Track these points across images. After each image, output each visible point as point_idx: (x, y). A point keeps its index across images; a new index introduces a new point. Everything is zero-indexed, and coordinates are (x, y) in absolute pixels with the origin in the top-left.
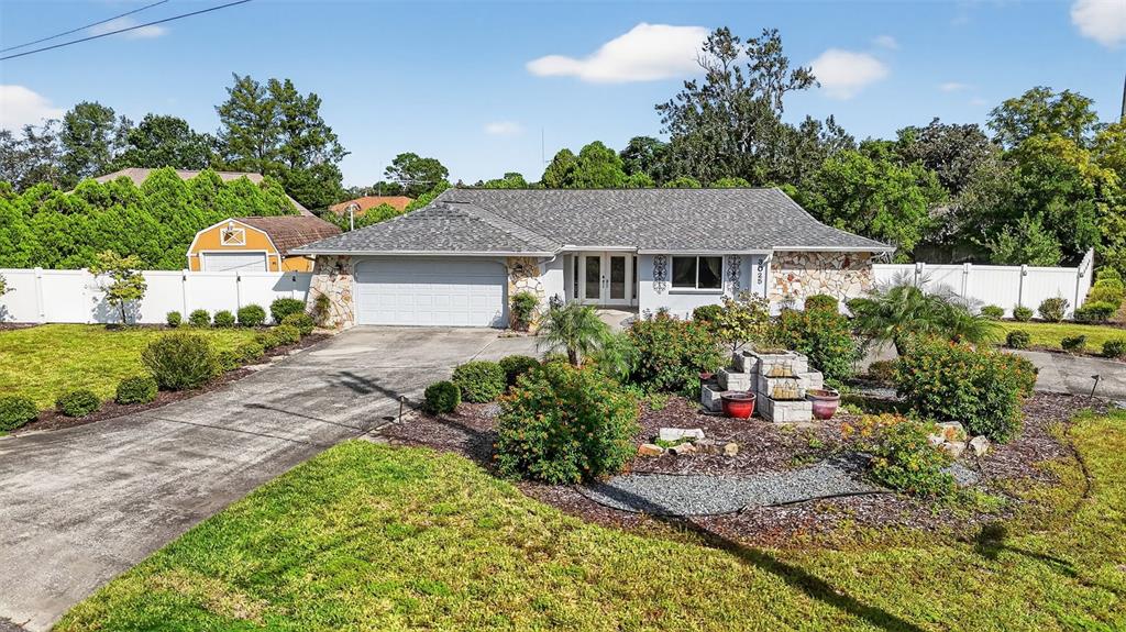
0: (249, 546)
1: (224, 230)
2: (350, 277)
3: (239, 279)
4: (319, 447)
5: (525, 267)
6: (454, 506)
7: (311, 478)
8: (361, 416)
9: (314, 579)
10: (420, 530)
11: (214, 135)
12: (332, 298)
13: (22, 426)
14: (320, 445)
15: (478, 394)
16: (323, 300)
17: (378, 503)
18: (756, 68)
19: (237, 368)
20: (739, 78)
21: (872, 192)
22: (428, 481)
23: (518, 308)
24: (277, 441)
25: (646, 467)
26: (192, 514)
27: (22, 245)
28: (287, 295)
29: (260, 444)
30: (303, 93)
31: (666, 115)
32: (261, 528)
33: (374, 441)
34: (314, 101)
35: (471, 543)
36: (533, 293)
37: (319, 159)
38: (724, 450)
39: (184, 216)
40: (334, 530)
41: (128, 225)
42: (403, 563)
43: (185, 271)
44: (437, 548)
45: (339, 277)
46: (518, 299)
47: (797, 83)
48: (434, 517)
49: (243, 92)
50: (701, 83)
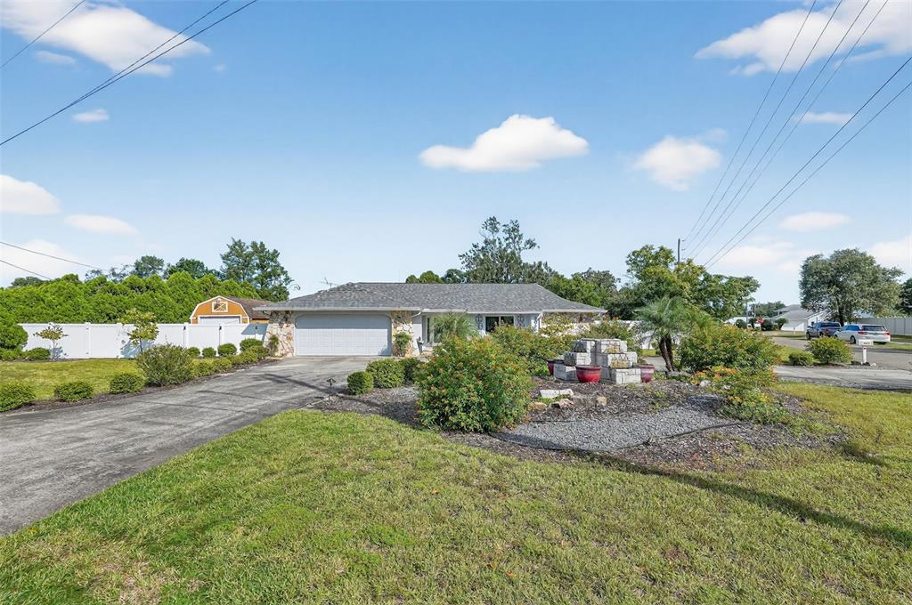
0: (178, 497)
1: (214, 303)
2: (293, 325)
3: (220, 328)
4: (265, 415)
5: (401, 317)
6: (389, 453)
7: (255, 436)
8: (299, 397)
9: (246, 534)
10: (360, 475)
11: (218, 270)
12: (280, 339)
13: (15, 409)
14: (266, 414)
15: (385, 381)
16: (274, 339)
17: (317, 453)
18: (507, 239)
19: (208, 374)
20: (500, 243)
21: (575, 293)
22: (359, 434)
23: (398, 342)
24: (230, 412)
25: (539, 418)
26: (130, 469)
27: (81, 311)
28: (252, 337)
29: (216, 415)
30: (270, 248)
31: (464, 260)
32: (198, 479)
33: (310, 411)
34: (276, 254)
35: (419, 484)
36: (407, 334)
37: (277, 283)
38: (597, 401)
39: (192, 299)
40: (274, 478)
41: (155, 302)
42: (350, 508)
43: (186, 324)
44: (383, 490)
45: (285, 325)
46: (399, 336)
47: (528, 246)
48: (373, 462)
49: (237, 247)
50: (482, 245)
